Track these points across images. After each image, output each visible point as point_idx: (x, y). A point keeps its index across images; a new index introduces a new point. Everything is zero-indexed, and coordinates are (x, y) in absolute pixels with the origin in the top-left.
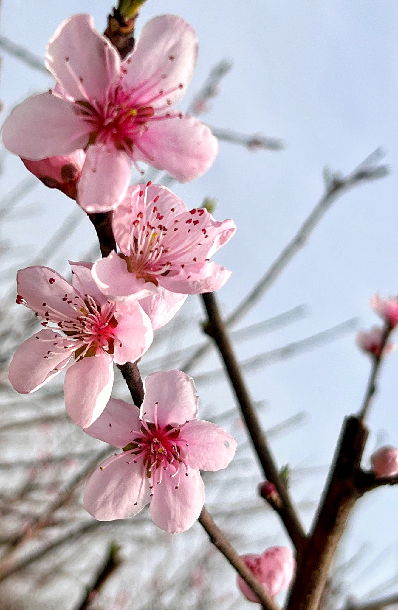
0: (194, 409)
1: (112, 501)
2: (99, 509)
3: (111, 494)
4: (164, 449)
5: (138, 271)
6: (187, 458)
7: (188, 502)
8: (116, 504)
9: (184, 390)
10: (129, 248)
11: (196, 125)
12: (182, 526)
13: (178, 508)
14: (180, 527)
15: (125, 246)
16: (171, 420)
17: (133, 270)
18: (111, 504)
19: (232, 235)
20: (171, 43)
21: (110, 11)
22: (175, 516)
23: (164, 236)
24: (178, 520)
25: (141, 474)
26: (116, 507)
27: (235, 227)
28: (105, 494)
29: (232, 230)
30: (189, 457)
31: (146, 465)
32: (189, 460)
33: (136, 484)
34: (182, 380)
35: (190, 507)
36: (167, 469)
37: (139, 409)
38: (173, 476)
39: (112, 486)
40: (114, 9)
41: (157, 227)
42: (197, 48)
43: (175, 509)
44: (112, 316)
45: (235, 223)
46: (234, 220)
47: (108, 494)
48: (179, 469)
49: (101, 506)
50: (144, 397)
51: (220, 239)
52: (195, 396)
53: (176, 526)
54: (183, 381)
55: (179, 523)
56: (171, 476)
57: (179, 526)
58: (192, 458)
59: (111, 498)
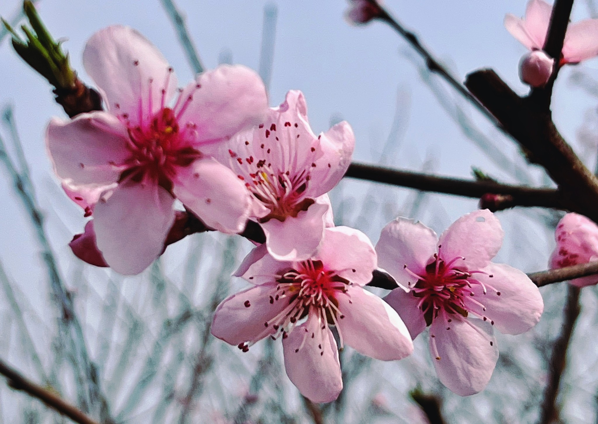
0: (427, 232)
1: (469, 365)
2: (471, 383)
3: (461, 362)
4: (453, 285)
5: (286, 212)
6: (468, 267)
7: (513, 291)
8: (474, 363)
9: (403, 231)
10: (265, 208)
11: (210, 76)
12: (534, 309)
13: (513, 304)
14: (535, 312)
15: (261, 211)
16: (424, 262)
17: (283, 215)
18: (471, 368)
19: (304, 100)
20: (113, 54)
21: (53, 96)
22: (520, 311)
23: (271, 167)
24: (525, 310)
25: (460, 321)
26: (478, 364)
27: (299, 92)
28: (458, 369)
29: (300, 96)
30: (468, 264)
31: (455, 311)
32: (472, 265)
33: (467, 331)
34: (393, 228)
35: (518, 290)
36: (473, 293)
37: (399, 288)
38: (485, 291)
39: (455, 357)
40: (54, 91)
41: (259, 169)
42: (135, 33)
43: (513, 307)
44: (311, 263)
45: (296, 89)
46: (292, 89)
47: (460, 367)
48: (480, 282)
49: (470, 381)
50: (390, 275)
51: (301, 112)
52: (415, 224)
53: (531, 315)
54: (395, 227)
55: (529, 311)
56: (484, 293)
57: (533, 313)
58: (471, 262)
59: (466, 364)
